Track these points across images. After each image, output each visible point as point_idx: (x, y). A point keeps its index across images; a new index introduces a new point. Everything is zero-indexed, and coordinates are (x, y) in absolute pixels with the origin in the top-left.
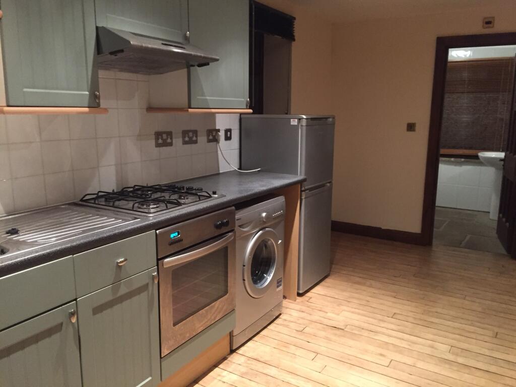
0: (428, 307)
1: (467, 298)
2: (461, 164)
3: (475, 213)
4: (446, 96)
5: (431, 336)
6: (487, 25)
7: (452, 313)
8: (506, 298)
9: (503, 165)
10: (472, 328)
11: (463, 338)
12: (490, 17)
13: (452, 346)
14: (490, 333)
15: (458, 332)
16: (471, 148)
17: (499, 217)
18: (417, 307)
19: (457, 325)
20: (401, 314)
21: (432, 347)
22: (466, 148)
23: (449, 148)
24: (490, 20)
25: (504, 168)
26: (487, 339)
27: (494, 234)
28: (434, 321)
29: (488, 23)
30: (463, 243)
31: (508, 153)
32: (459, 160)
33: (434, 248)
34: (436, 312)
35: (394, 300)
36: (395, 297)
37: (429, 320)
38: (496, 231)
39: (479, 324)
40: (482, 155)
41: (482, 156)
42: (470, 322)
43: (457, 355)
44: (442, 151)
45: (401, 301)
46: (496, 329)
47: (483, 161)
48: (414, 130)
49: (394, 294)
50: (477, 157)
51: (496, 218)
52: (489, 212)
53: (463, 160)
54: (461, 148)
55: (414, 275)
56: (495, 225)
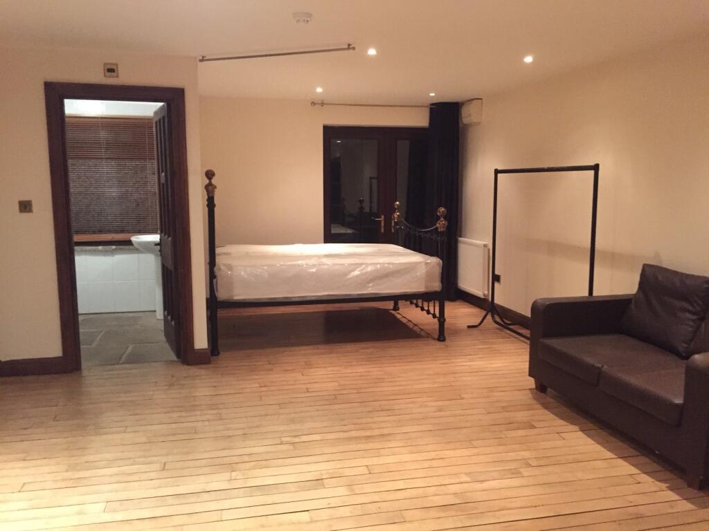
0: (75, 458)
1: (129, 430)
2: (113, 253)
3: (141, 314)
4: (70, 162)
5: (78, 499)
6: (109, 73)
7: (108, 456)
8: (175, 415)
9: (160, 251)
10: (135, 468)
11: (123, 485)
12: (112, 64)
13: (107, 502)
14: (157, 466)
15: (115, 479)
16: (122, 231)
17: (164, 316)
18: (58, 464)
19: (115, 470)
20: (35, 482)
21: (80, 513)
22: (116, 232)
23: (94, 233)
24: (112, 67)
25: (161, 255)
26: (153, 475)
27: (162, 337)
28: (83, 476)
29: (111, 70)
30: (124, 357)
31: (163, 234)
32: (108, 248)
33: (85, 372)
34: (87, 462)
35: (22, 464)
36: (24, 460)
37: (76, 477)
38: (163, 334)
39: (142, 459)
40: (136, 240)
41: (136, 242)
42: (131, 461)
43: (114, 511)
44: (76, 238)
45: (34, 463)
46: (164, 459)
47: (138, 247)
48: (30, 211)
49: (22, 456)
50: (129, 243)
51: (162, 317)
52: (155, 311)
53: (114, 247)
54: (109, 232)
55: (54, 420)
56: (161, 326)
